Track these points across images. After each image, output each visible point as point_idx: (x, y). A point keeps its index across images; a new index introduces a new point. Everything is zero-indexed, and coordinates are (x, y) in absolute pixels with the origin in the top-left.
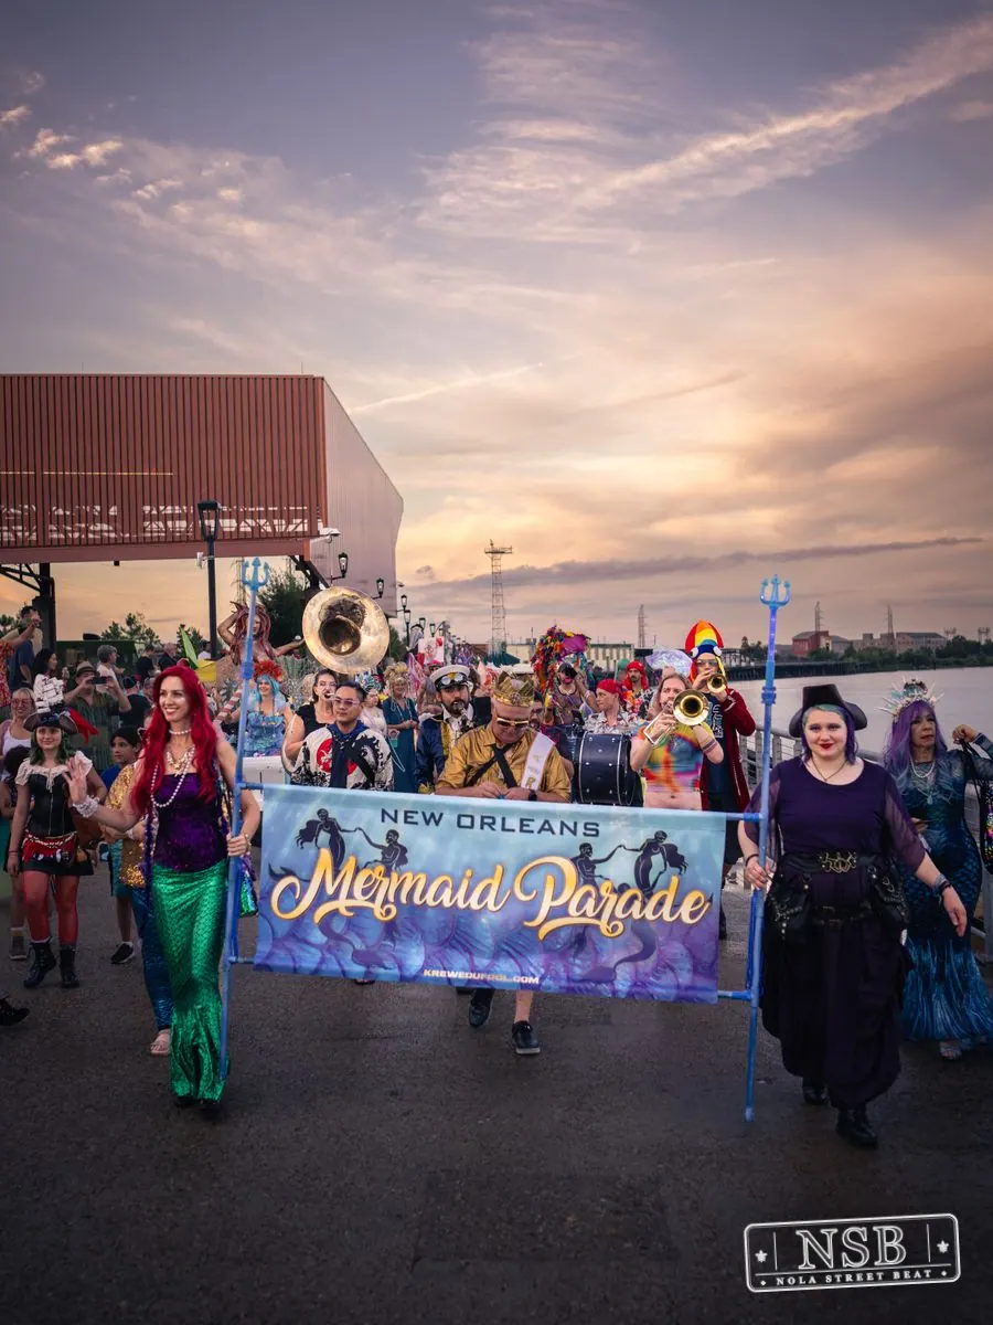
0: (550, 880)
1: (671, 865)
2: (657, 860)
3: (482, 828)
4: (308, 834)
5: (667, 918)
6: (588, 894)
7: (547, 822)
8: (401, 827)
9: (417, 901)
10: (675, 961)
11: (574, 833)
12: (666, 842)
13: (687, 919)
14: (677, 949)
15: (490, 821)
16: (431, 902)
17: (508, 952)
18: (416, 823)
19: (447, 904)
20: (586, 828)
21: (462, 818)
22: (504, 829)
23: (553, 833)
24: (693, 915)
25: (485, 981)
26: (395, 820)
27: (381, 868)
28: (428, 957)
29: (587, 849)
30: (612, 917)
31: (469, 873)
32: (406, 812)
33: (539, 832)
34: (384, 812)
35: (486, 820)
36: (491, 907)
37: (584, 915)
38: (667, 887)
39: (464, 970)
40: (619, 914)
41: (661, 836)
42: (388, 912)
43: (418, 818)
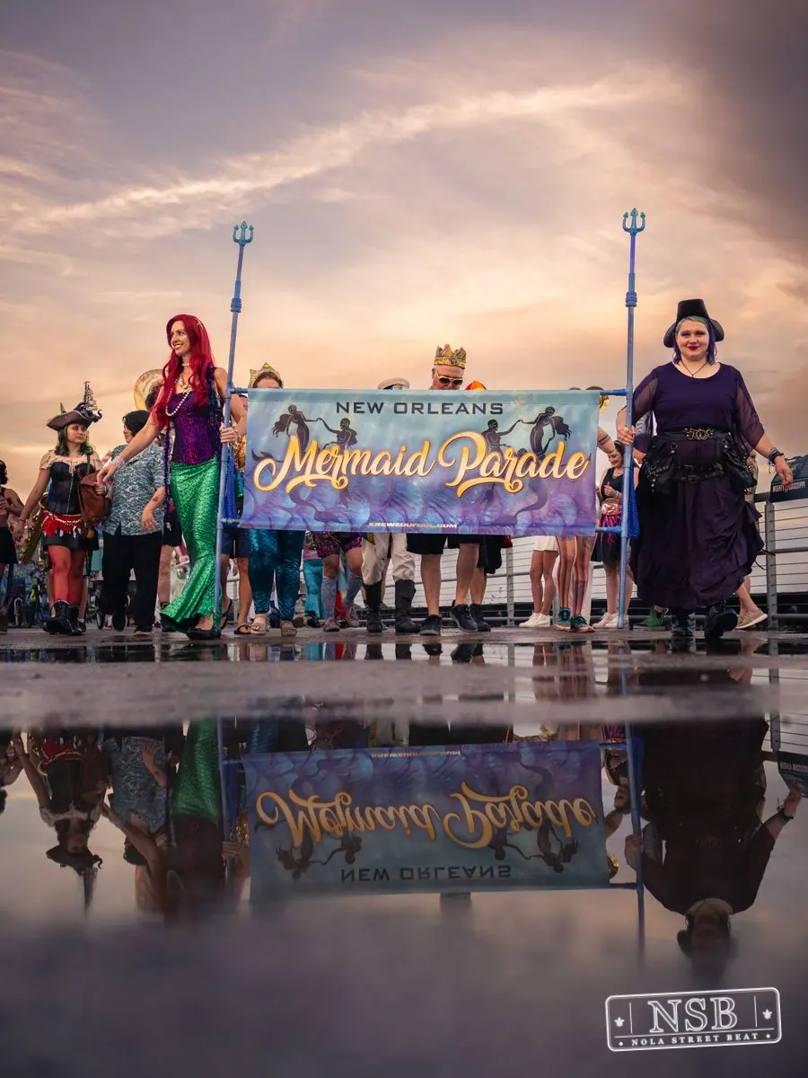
0: (466, 450)
1: (559, 433)
2: (548, 429)
3: (413, 412)
4: (281, 426)
5: (556, 475)
6: (495, 459)
7: (462, 404)
8: (351, 416)
9: (364, 472)
10: (564, 508)
11: (484, 412)
12: (555, 415)
13: (571, 476)
14: (565, 500)
15: (419, 406)
16: (375, 472)
17: (434, 508)
18: (363, 412)
19: (387, 472)
20: (492, 408)
21: (398, 406)
22: (430, 412)
23: (468, 413)
24: (576, 472)
25: (415, 528)
26: (347, 411)
27: (336, 448)
28: (372, 514)
29: (493, 424)
30: (514, 476)
31: (403, 449)
32: (355, 404)
33: (457, 413)
34: (338, 405)
35: (416, 406)
36: (421, 473)
37: (492, 475)
38: (555, 451)
39: (400, 522)
40: (519, 473)
41: (550, 411)
42: (342, 482)
43: (365, 408)
